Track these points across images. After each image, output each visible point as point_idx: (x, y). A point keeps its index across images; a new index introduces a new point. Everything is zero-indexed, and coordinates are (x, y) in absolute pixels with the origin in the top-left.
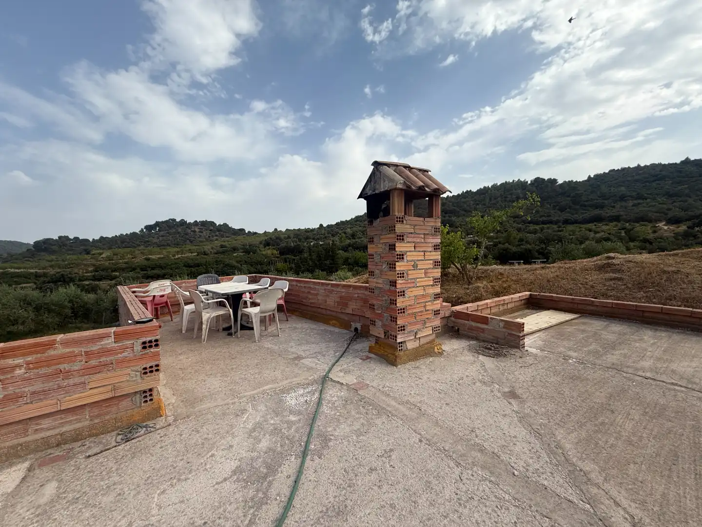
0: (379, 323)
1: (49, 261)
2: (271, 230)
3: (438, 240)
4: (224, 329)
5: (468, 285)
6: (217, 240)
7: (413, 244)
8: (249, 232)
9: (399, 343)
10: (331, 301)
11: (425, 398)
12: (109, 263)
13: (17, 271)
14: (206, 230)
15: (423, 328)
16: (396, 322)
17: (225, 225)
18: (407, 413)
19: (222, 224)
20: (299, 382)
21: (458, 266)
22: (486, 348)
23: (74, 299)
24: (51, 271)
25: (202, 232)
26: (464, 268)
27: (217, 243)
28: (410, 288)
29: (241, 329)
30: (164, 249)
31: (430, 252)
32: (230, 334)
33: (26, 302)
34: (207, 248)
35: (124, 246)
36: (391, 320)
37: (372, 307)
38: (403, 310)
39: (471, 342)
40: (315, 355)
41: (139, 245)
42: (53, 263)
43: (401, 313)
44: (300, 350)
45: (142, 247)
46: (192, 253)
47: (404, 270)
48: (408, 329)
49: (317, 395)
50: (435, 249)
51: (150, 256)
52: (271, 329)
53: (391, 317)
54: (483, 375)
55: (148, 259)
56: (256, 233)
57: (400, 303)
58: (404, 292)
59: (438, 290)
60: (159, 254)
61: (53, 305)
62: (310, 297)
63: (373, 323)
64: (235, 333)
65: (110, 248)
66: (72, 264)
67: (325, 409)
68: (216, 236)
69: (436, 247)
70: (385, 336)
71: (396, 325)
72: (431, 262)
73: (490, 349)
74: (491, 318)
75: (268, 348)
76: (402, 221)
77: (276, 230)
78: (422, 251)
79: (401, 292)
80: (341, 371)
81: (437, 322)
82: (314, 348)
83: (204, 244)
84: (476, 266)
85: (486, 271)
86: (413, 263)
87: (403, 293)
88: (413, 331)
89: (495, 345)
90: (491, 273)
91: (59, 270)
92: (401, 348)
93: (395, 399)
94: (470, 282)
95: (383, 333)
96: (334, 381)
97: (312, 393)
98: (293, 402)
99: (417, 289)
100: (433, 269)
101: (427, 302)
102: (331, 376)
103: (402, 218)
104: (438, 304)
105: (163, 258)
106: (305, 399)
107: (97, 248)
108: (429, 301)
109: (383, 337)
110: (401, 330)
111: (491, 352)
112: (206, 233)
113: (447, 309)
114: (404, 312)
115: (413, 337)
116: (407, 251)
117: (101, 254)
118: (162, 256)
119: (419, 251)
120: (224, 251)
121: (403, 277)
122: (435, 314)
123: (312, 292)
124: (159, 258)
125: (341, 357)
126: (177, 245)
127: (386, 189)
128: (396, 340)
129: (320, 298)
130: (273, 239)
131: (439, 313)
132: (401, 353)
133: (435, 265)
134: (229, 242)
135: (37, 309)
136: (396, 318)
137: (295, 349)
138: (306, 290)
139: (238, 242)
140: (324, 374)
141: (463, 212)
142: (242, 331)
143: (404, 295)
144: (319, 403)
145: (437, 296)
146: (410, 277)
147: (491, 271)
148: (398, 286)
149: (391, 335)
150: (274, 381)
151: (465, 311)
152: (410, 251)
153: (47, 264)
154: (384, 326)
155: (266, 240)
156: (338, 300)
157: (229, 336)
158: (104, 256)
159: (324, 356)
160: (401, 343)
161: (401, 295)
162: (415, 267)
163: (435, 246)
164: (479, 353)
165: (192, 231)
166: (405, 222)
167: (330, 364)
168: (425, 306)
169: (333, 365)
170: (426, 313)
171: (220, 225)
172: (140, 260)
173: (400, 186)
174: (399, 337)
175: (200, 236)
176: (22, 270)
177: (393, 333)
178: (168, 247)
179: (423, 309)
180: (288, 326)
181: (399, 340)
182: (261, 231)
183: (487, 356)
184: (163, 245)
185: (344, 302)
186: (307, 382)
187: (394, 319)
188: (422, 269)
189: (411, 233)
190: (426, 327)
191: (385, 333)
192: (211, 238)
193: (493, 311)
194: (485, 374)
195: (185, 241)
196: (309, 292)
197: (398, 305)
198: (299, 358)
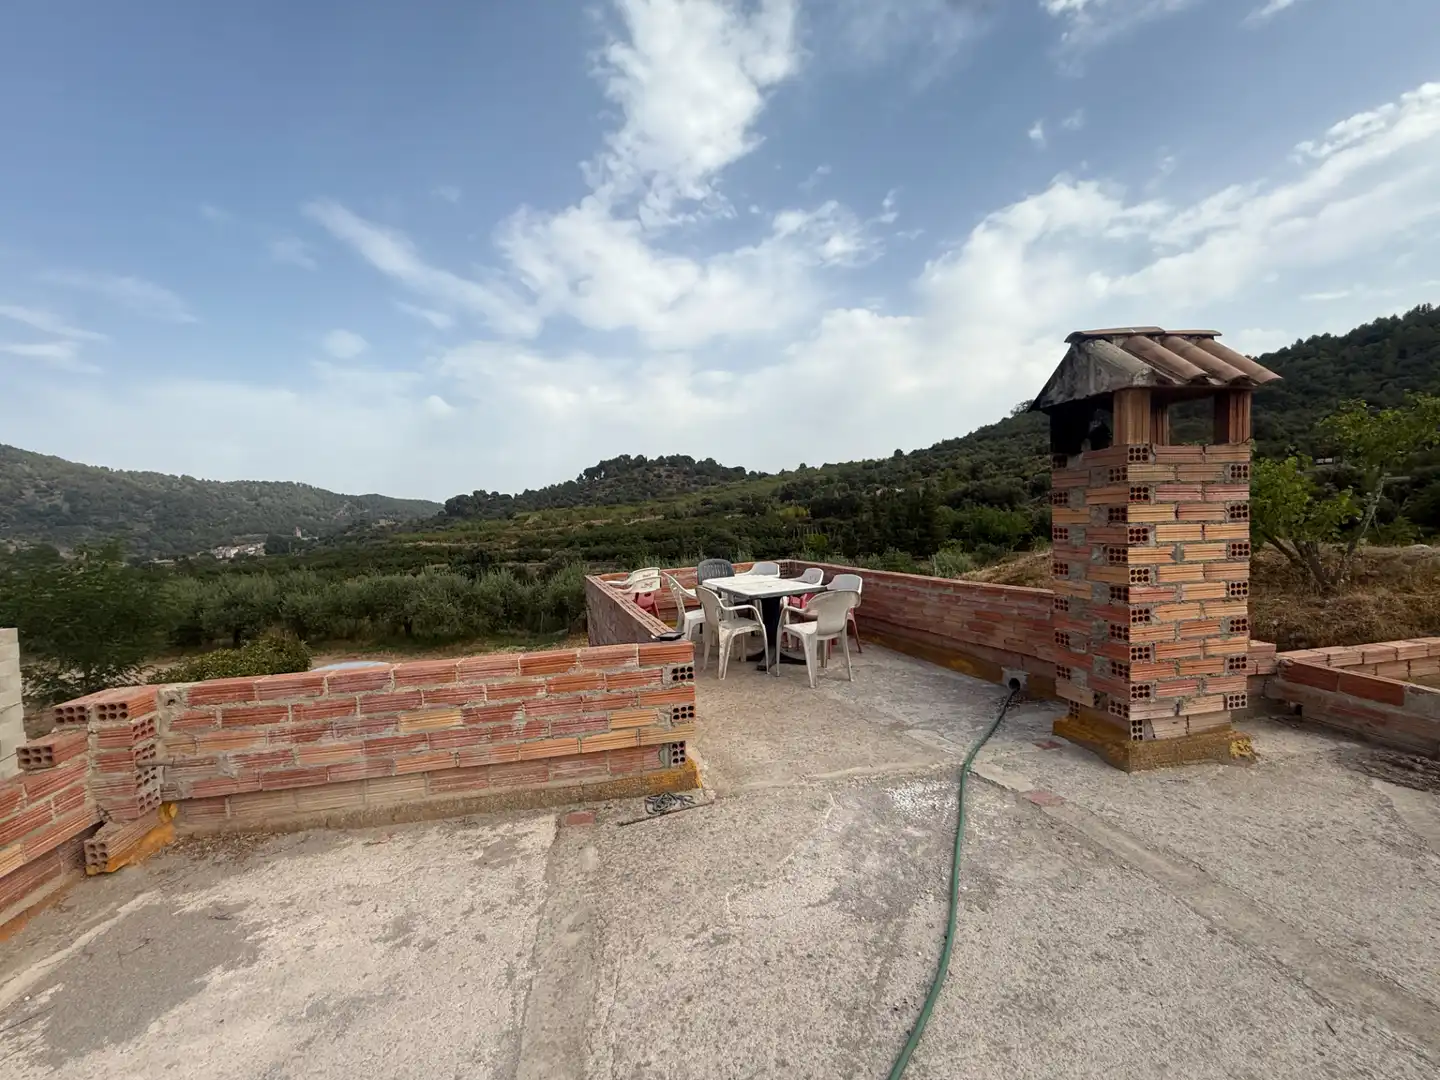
0: (1079, 675)
1: (463, 530)
2: (794, 468)
3: (1242, 496)
4: (750, 659)
5: (1324, 595)
6: (696, 490)
7: (1173, 508)
8: (752, 473)
9: (1134, 723)
10: (955, 620)
11: (1214, 849)
12: (538, 533)
13: (429, 544)
14: (678, 472)
15: (1198, 696)
16: (1127, 676)
17: (710, 462)
18: (1169, 869)
19: (704, 460)
20: (912, 770)
21: (1288, 544)
22: (1396, 764)
23: (507, 592)
24: (467, 546)
25: (671, 477)
26: (1307, 551)
27: (698, 496)
28: (1164, 603)
29: (781, 662)
30: (613, 508)
31: (1221, 522)
32: (763, 669)
33: (454, 593)
34: (681, 505)
35: (556, 504)
36: (1114, 671)
37: (1062, 639)
38: (1145, 653)
39: (1344, 744)
40: (932, 725)
41: (576, 503)
42: (469, 532)
43: (1140, 657)
44: (899, 712)
45: (580, 506)
46: (655, 515)
47: (1148, 565)
48: (1159, 693)
49: (952, 800)
50: (1232, 516)
51: (593, 522)
52: (834, 665)
53: (1114, 664)
54: (1387, 828)
55: (590, 527)
56: (765, 475)
57: (1138, 634)
58: (1147, 611)
59: (1241, 610)
60: (606, 516)
61: (485, 599)
62: (906, 609)
63: (1065, 674)
64: (770, 666)
65: (537, 509)
66: (491, 534)
67: (972, 825)
68: (695, 482)
69: (1235, 512)
70: (1096, 703)
71: (1128, 682)
72: (1223, 546)
73: (1412, 769)
74: (1413, 690)
75: (837, 702)
76: (1145, 458)
77: (803, 466)
78: (1198, 522)
79: (1140, 612)
80: (996, 762)
81: (1238, 686)
82: (926, 711)
83: (675, 498)
84: (1351, 548)
85: (1386, 559)
86: (1171, 549)
87: (1145, 615)
88: (1170, 700)
89: (1427, 760)
90: (1409, 568)
91: (476, 544)
92: (1138, 734)
93: (1133, 837)
94: (1327, 589)
95: (1091, 695)
96: (985, 780)
97: (945, 794)
98: (907, 804)
99: (1183, 606)
100: (1226, 561)
101: (1208, 637)
102: (976, 767)
103: (1145, 450)
104: (1242, 644)
105: (612, 524)
106: (931, 802)
107: (523, 508)
108: (1216, 636)
109: (1091, 704)
110: (1141, 695)
111: (1412, 775)
112: (678, 479)
113: (1263, 655)
114: (1147, 656)
115: (1172, 714)
116: (1156, 524)
117: (527, 518)
118: (610, 521)
119: (1189, 522)
120: (708, 510)
121: (1146, 579)
122: (1231, 667)
123: (909, 598)
124: (607, 524)
125: (990, 735)
126: (632, 501)
127: (1103, 389)
128: (1127, 715)
129: (927, 611)
130: (799, 486)
131: (1244, 666)
132: (1140, 745)
133: (1234, 554)
134: (716, 494)
135: (466, 603)
136: (1128, 669)
137: (891, 710)
138: (900, 595)
139: (733, 493)
140: (961, 763)
141: (1300, 398)
142: (782, 665)
143: (1147, 619)
144: (960, 814)
145: (1237, 626)
146: (1165, 579)
147: (1407, 562)
148: (1133, 599)
149: (1113, 704)
150: (863, 761)
151: (1324, 666)
152: (1164, 523)
153: (461, 535)
154: (1092, 681)
155: (783, 488)
156: (972, 618)
157: (759, 672)
158: (530, 521)
159: (951, 728)
160: (1140, 722)
161: (1140, 619)
162: (1177, 557)
163: (1233, 509)
164: (1369, 773)
165: (655, 475)
166: (1151, 458)
167: (969, 746)
168: (1203, 647)
169: (977, 748)
170: (1207, 662)
171: (700, 463)
172: (578, 528)
173: (1139, 382)
174: (1133, 708)
175: (669, 484)
176: (434, 543)
177: (1117, 700)
178: (618, 505)
179: (1198, 653)
180: (864, 662)
181: (1133, 717)
182: (774, 471)
183: (1398, 784)
184: (611, 503)
185: (984, 623)
186: (927, 772)
187: (1124, 671)
188: (1197, 562)
189: (1168, 482)
190: (1207, 695)
191: (1096, 696)
192: (686, 487)
193: (1415, 672)
194: (1394, 826)
195: (645, 494)
196: (904, 600)
197: (1131, 641)
198: (900, 726)
